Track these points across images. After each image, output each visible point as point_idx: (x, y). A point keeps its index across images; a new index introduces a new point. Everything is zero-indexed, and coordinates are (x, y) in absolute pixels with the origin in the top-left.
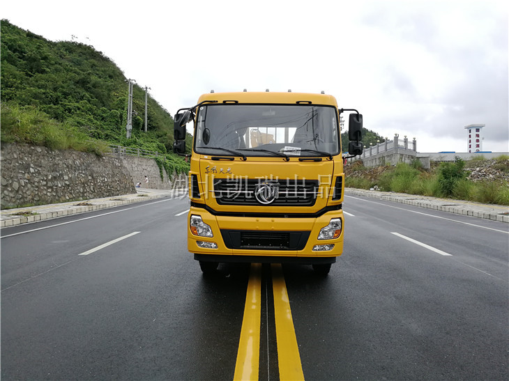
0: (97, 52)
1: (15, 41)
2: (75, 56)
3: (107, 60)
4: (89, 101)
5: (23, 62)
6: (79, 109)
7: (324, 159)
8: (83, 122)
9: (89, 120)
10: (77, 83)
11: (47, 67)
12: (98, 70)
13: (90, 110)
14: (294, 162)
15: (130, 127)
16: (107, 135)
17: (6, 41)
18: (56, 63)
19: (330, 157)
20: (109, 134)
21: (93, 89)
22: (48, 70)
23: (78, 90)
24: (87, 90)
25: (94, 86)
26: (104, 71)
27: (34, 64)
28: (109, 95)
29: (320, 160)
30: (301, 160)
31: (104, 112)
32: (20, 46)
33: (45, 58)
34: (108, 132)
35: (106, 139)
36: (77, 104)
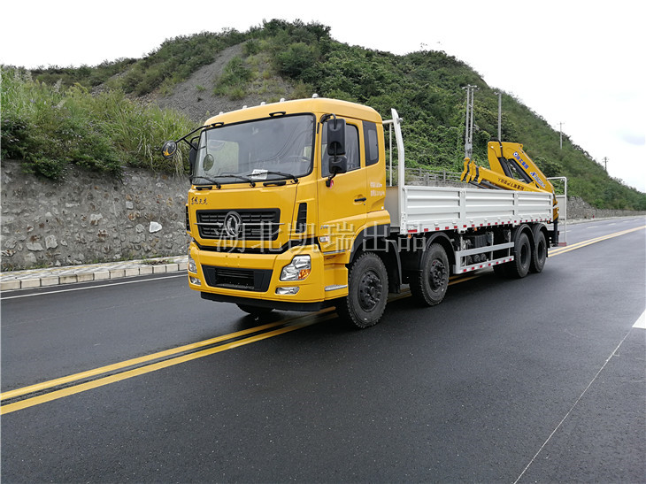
0: (449, 57)
1: (350, 65)
2: (422, 68)
3: (461, 64)
4: (425, 120)
5: (358, 86)
6: (412, 131)
7: (288, 182)
8: (415, 146)
9: (423, 143)
10: (413, 100)
11: (383, 88)
12: (447, 80)
13: (425, 130)
14: (259, 188)
15: (469, 146)
16: (440, 159)
17: (342, 67)
18: (393, 81)
19: (295, 179)
20: (443, 157)
21: (430, 106)
22: (383, 91)
23: (413, 109)
24: (423, 108)
25: (432, 101)
26: (455, 80)
27: (369, 87)
28: (451, 109)
29: (284, 184)
30: (265, 185)
31: (441, 131)
32: (356, 70)
33: (381, 78)
34: (442, 155)
35: (438, 165)
36: (410, 126)
